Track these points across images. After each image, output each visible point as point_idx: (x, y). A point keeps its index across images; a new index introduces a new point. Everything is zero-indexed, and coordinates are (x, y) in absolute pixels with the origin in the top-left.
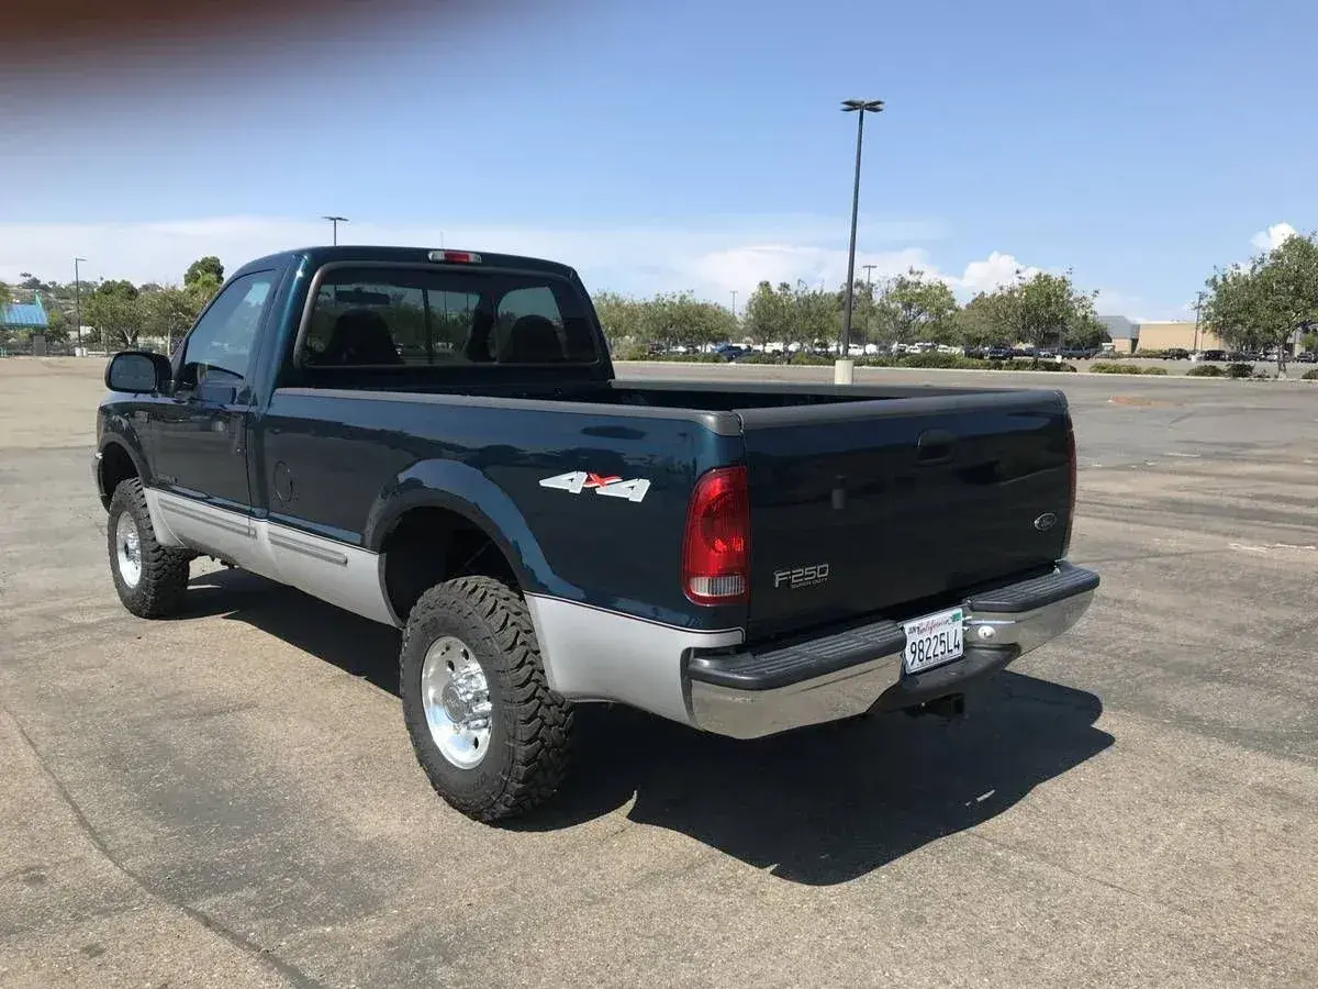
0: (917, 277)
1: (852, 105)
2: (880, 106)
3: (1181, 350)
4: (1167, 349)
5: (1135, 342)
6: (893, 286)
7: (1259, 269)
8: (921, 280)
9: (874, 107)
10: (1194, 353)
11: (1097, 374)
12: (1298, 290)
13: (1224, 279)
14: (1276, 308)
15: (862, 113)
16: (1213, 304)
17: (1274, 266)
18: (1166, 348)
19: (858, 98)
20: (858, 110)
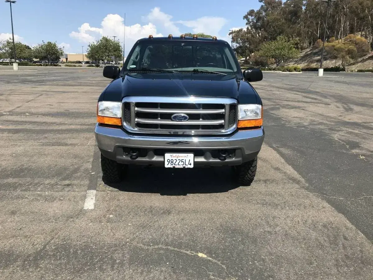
1: (8, 1)
2: (15, 2)
3: (79, 61)
5: (67, 59)
7: (98, 43)
9: (13, 2)
10: (83, 62)
12: (106, 48)
13: (92, 45)
14: (102, 52)
15: (11, 3)
16: (90, 51)
17: (101, 43)
18: (76, 61)
20: (10, 2)
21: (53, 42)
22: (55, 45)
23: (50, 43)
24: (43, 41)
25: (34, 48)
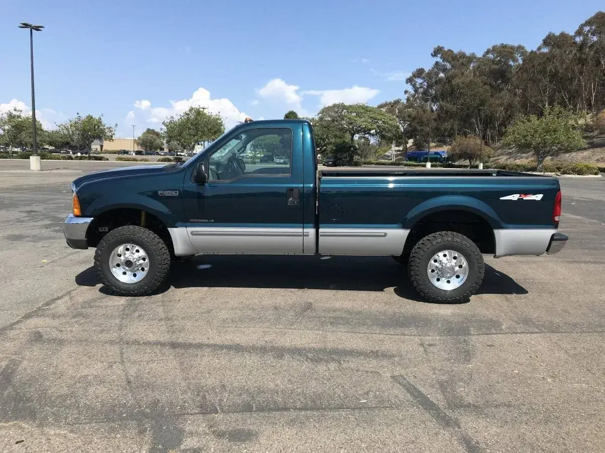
0: (19, 113)
1: (26, 26)
2: (41, 29)
4: (119, 150)
5: (102, 146)
6: (5, 116)
8: (21, 115)
9: (37, 28)
11: (119, 161)
15: (31, 31)
19: (29, 23)
20: (29, 29)
21: (96, 116)
22: (99, 122)
23: (91, 118)
24: (78, 114)
25: (59, 126)
